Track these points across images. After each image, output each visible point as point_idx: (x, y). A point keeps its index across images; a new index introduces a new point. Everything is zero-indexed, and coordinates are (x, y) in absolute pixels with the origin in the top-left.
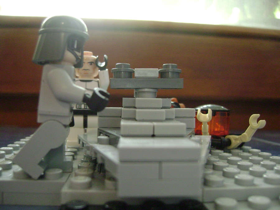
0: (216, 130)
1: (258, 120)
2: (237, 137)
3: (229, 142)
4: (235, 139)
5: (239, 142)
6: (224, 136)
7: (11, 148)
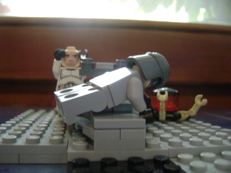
0: (169, 107)
1: (201, 100)
2: (185, 112)
3: (180, 116)
4: (184, 114)
5: (187, 116)
6: (176, 111)
7: (15, 122)
